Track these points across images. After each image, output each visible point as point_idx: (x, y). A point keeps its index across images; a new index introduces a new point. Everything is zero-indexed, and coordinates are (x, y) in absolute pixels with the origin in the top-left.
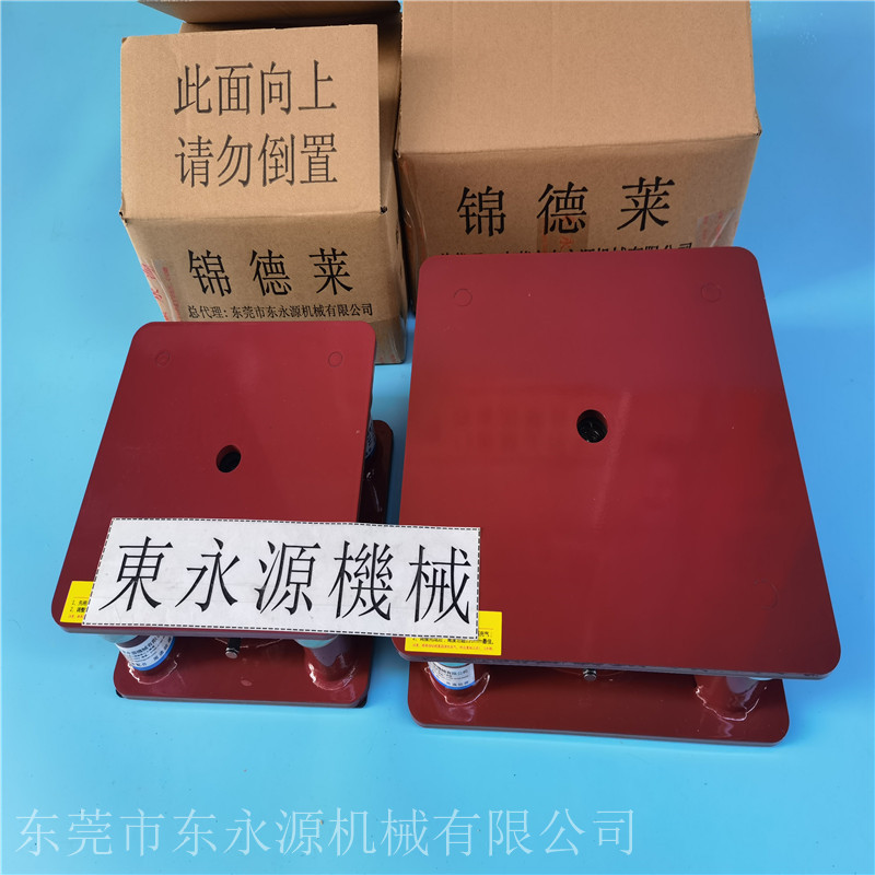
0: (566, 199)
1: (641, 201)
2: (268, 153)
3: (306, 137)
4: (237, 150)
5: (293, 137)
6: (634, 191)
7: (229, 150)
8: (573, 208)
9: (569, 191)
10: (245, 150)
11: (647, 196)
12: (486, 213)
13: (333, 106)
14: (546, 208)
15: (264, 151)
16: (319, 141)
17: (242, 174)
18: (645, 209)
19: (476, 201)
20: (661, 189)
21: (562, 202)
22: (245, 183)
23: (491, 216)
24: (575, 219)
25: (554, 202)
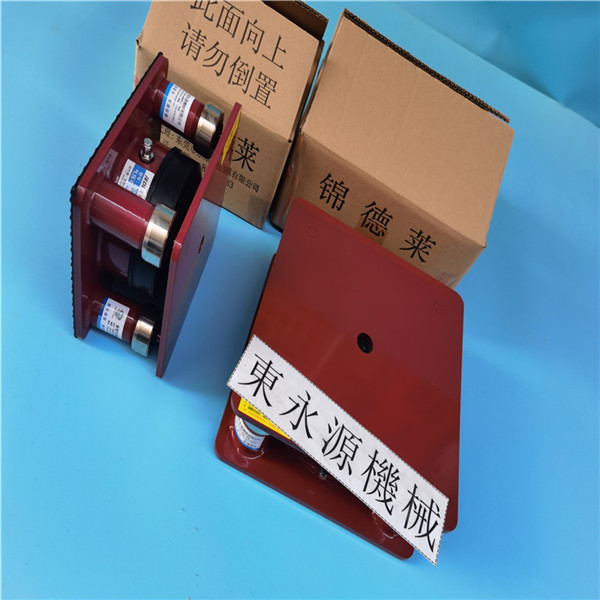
0: (380, 215)
1: (417, 243)
2: (237, 67)
3: (261, 73)
4: (219, 53)
5: (254, 68)
6: (415, 235)
7: (214, 50)
8: (382, 222)
9: (383, 212)
10: (224, 57)
11: (420, 242)
12: (335, 195)
13: (281, 67)
14: (368, 213)
15: (235, 64)
16: (267, 80)
17: (218, 68)
18: (417, 248)
19: (333, 185)
20: (428, 243)
21: (377, 216)
22: (218, 74)
23: (337, 198)
24: (380, 229)
25: (373, 213)
